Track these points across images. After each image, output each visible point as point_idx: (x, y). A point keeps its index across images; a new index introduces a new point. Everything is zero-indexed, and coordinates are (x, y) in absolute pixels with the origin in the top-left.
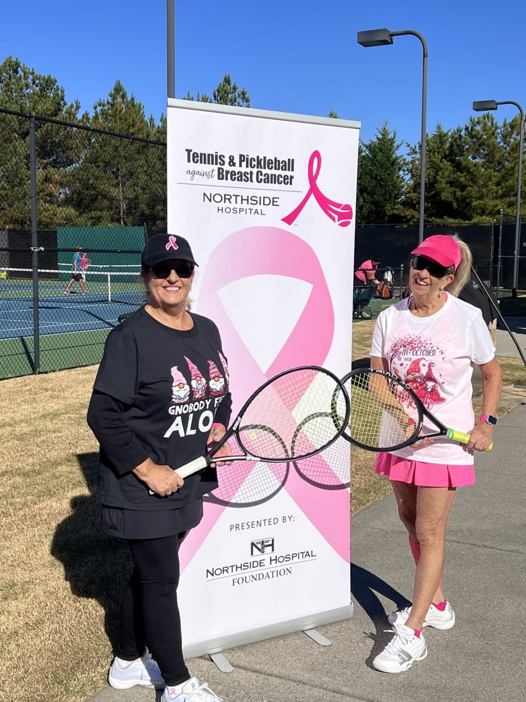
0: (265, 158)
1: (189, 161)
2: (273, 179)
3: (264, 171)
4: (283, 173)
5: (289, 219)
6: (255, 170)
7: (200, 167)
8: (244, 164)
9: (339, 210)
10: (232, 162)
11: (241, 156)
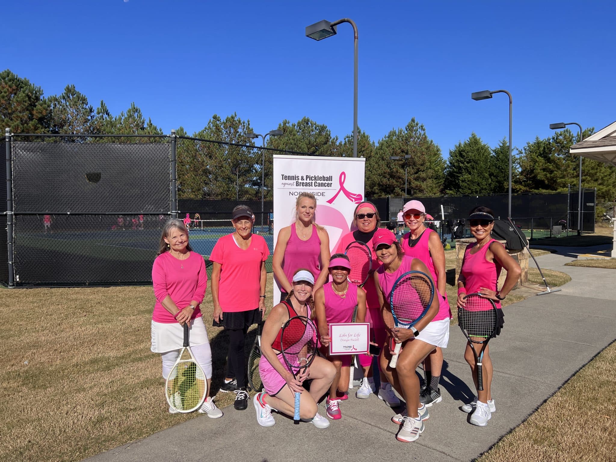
0: (318, 176)
1: (283, 179)
2: (322, 185)
3: (318, 182)
4: (327, 182)
5: (330, 201)
6: (313, 182)
7: (288, 181)
8: (308, 179)
9: (355, 197)
10: (302, 179)
11: (307, 176)
